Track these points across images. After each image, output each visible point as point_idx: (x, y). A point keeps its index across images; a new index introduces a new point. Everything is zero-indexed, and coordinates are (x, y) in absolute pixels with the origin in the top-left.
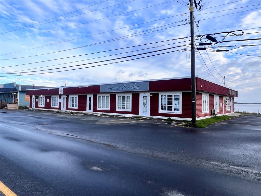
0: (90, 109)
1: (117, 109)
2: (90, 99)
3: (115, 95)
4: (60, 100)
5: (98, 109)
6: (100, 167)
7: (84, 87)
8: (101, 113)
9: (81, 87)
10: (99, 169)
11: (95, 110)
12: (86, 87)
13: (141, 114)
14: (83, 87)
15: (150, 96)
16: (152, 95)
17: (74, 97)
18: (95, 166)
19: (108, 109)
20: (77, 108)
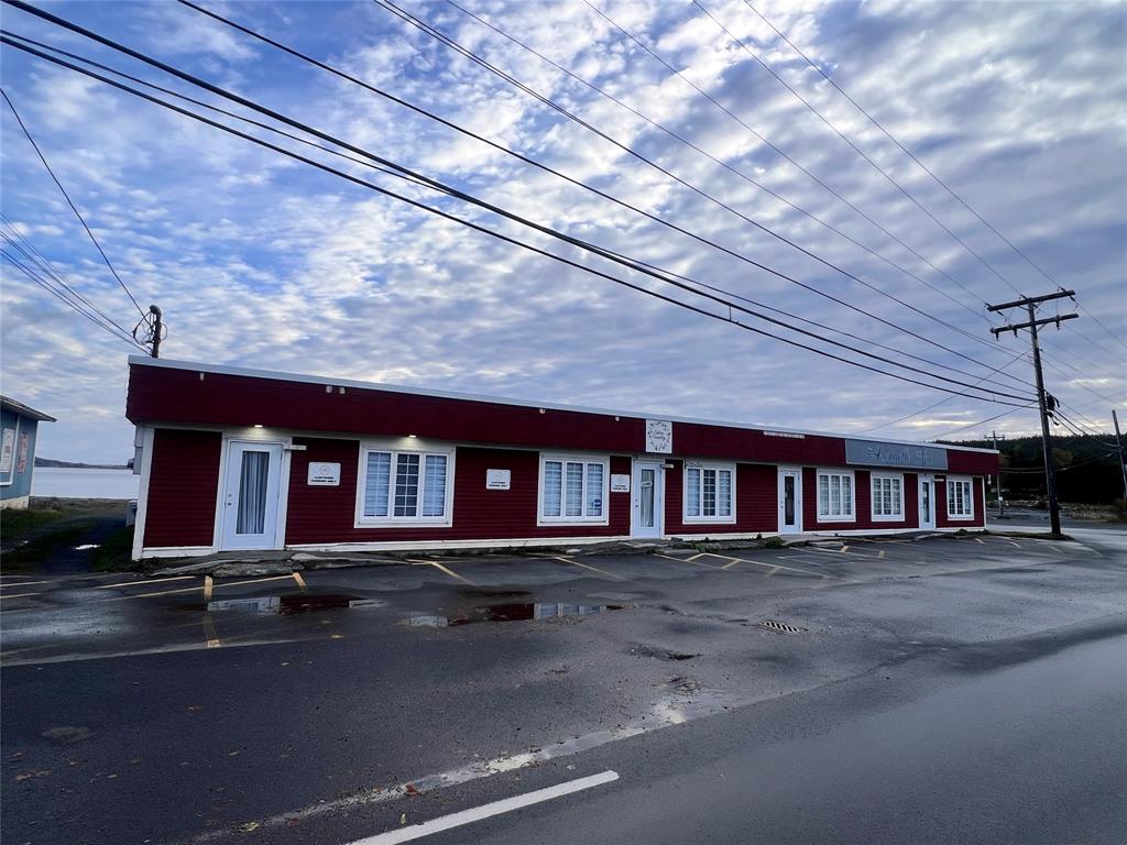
0: (790, 521)
1: (875, 518)
2: (789, 481)
3: (868, 474)
4: (620, 482)
5: (821, 518)
7: (786, 435)
8: (832, 533)
9: (773, 434)
11: (810, 522)
12: (797, 436)
14: (781, 435)
17: (714, 472)
19: (852, 518)
20: (735, 522)
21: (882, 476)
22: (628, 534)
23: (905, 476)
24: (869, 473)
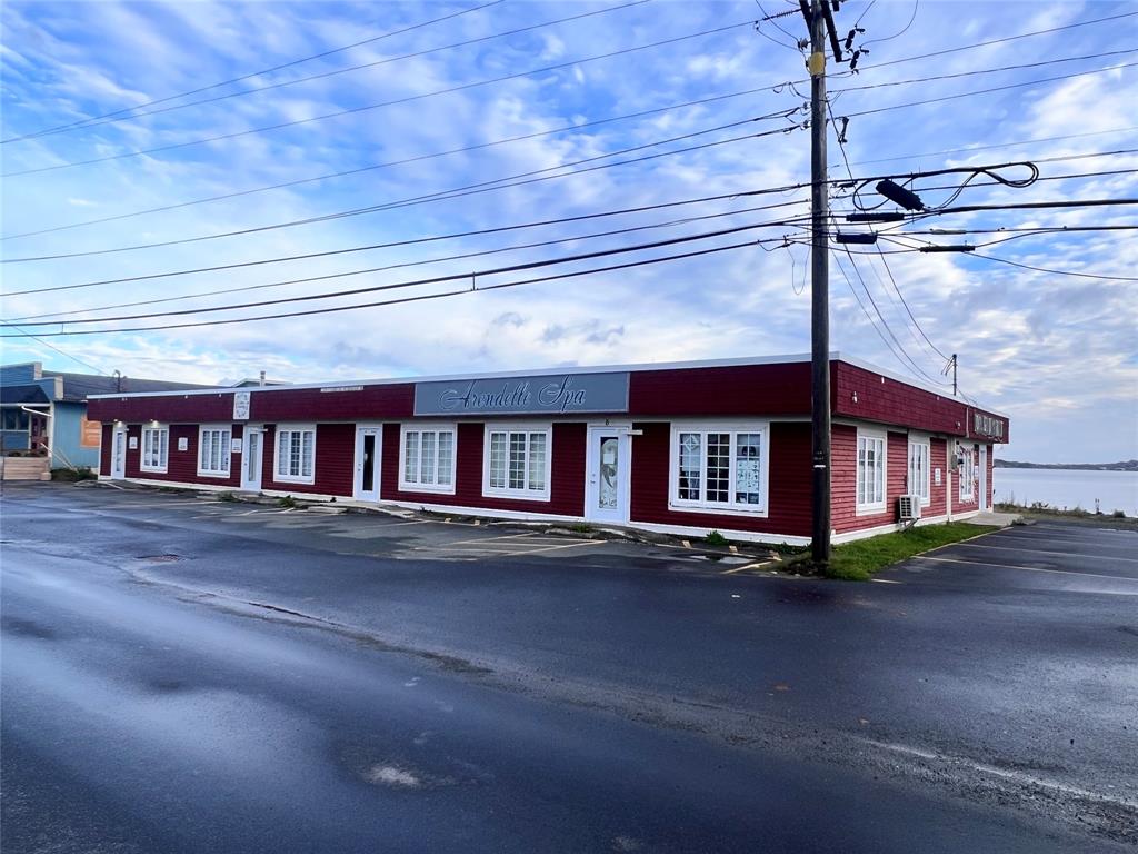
0: (368, 485)
1: (488, 491)
2: (369, 441)
3: (480, 429)
4: (235, 445)
5: (403, 486)
6: (409, 769)
7: (342, 390)
8: (417, 506)
9: (329, 390)
10: (408, 779)
11: (390, 490)
12: (354, 389)
13: (592, 514)
14: (338, 390)
15: (634, 436)
16: (640, 432)
17: (299, 433)
18: (389, 763)
19: (449, 489)
20: (313, 483)
21: (509, 429)
22: (239, 486)
23: (555, 427)
24: (482, 426)
